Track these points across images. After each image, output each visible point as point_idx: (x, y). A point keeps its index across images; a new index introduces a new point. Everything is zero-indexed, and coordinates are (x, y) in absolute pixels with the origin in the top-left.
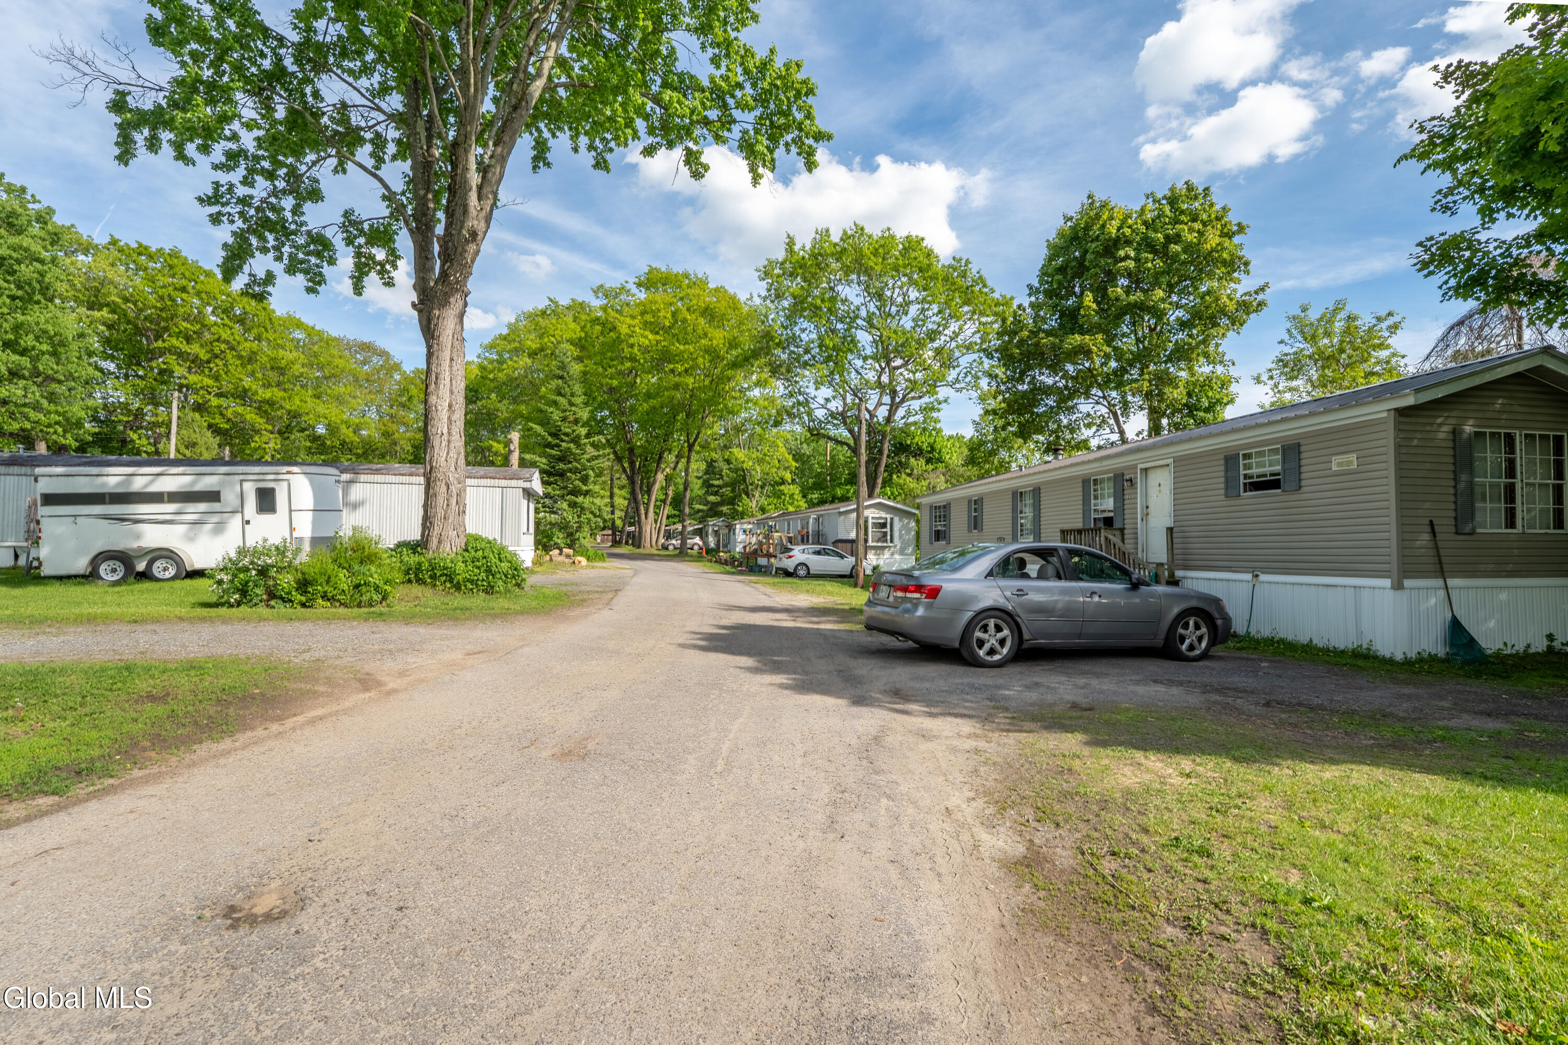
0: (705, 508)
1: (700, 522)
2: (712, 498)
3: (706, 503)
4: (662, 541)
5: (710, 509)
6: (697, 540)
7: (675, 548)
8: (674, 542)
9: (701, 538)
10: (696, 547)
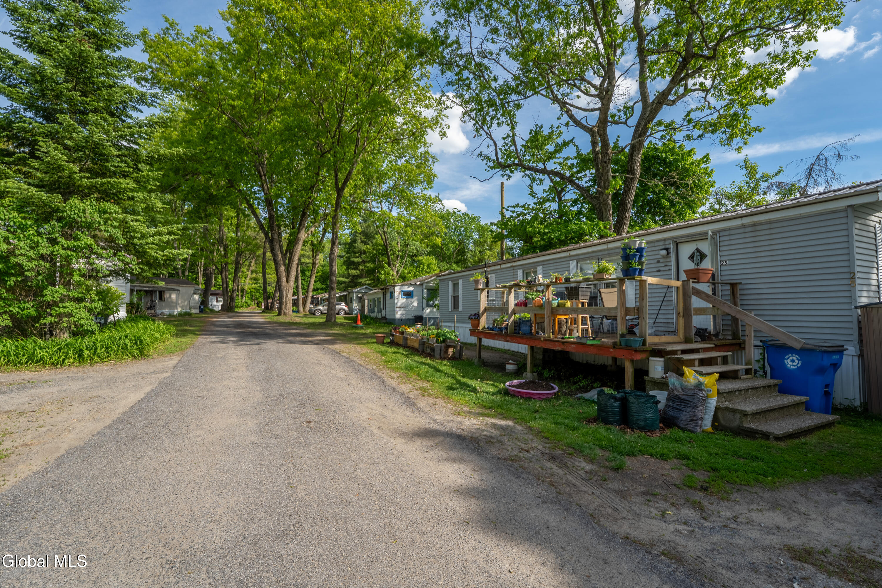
0: (347, 280)
1: (345, 291)
2: (352, 272)
3: (349, 275)
4: (309, 306)
5: (352, 281)
6: (343, 306)
7: (322, 314)
8: (321, 307)
9: (346, 303)
10: (342, 312)
